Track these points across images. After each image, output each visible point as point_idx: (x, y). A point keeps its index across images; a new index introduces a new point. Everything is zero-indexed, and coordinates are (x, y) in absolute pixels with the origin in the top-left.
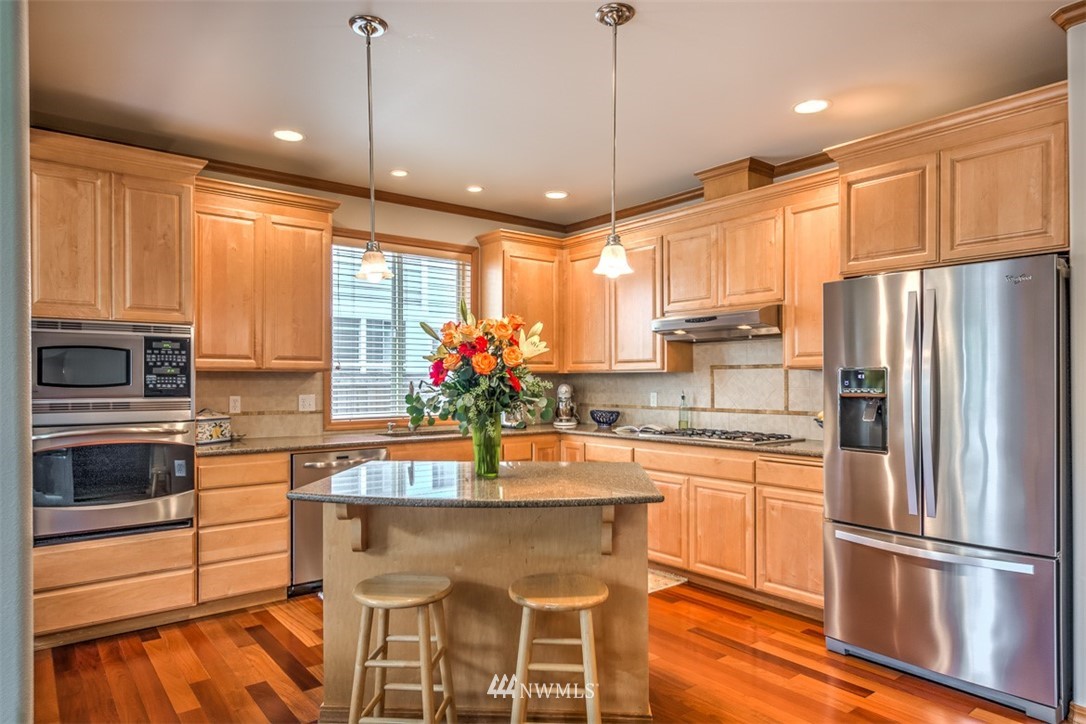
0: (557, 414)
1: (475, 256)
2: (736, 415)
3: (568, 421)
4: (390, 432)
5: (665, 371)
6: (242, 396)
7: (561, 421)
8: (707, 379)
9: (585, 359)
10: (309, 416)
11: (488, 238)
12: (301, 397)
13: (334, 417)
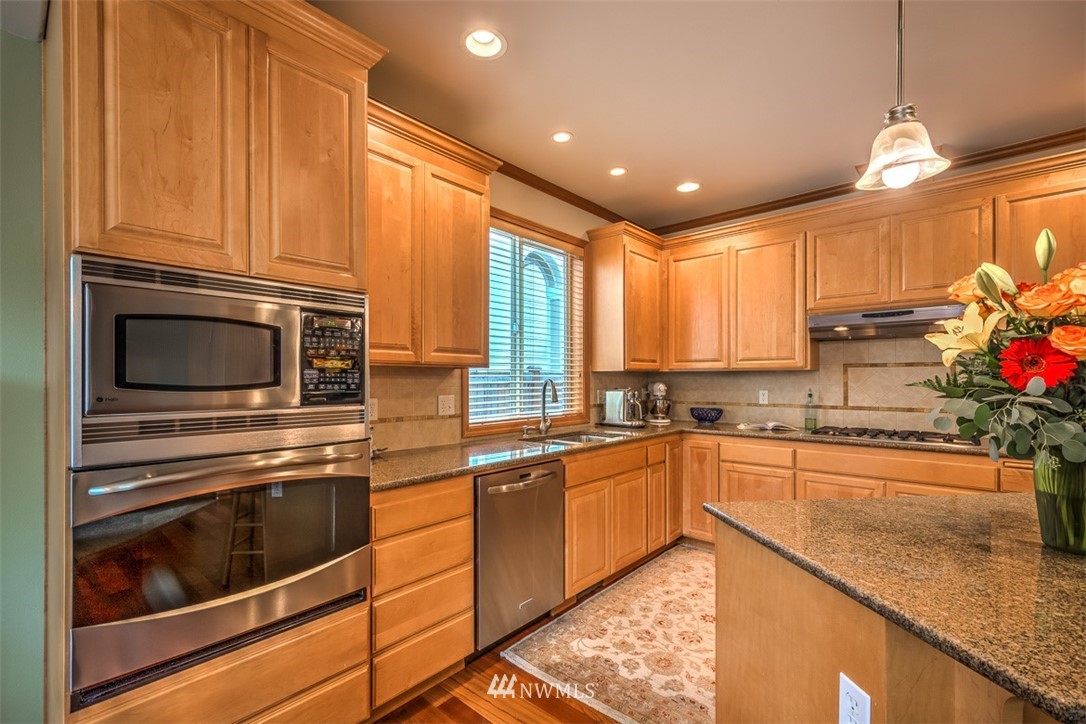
0: (654, 411)
1: (587, 251)
2: (880, 412)
3: (663, 418)
4: (525, 436)
5: (809, 368)
6: (379, 398)
7: (657, 418)
8: (838, 375)
9: (694, 356)
10: (449, 421)
11: (597, 233)
12: (441, 397)
13: (470, 421)
